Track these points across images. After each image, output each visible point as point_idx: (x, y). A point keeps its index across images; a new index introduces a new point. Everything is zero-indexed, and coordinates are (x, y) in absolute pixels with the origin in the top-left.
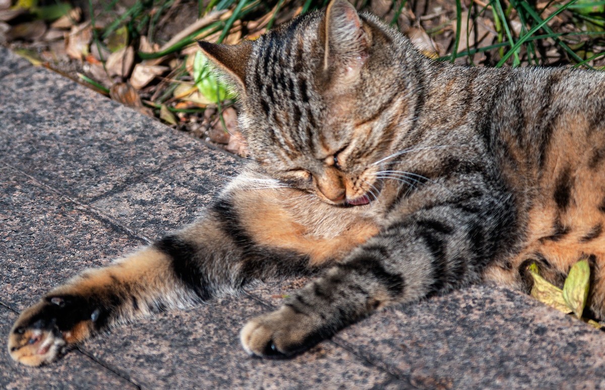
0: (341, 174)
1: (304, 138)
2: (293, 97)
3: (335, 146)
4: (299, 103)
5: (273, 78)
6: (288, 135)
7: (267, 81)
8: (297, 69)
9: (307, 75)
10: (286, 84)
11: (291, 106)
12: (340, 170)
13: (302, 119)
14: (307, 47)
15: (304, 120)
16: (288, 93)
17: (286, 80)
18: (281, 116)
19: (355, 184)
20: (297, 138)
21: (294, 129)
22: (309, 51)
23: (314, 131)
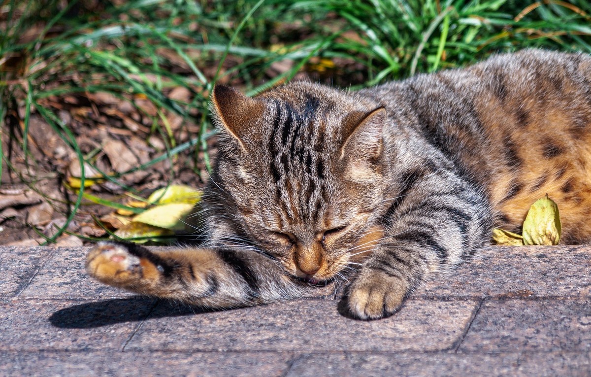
0: (324, 252)
1: (313, 208)
2: (309, 171)
3: (336, 223)
4: (315, 178)
5: (292, 149)
6: (296, 202)
7: (284, 150)
8: (319, 148)
9: (326, 156)
10: (304, 159)
11: (307, 179)
12: (325, 249)
13: (315, 192)
14: (329, 132)
15: (317, 193)
16: (305, 167)
17: (305, 154)
18: (294, 183)
19: (329, 267)
20: (305, 208)
21: (304, 198)
22: (331, 136)
23: (324, 205)
